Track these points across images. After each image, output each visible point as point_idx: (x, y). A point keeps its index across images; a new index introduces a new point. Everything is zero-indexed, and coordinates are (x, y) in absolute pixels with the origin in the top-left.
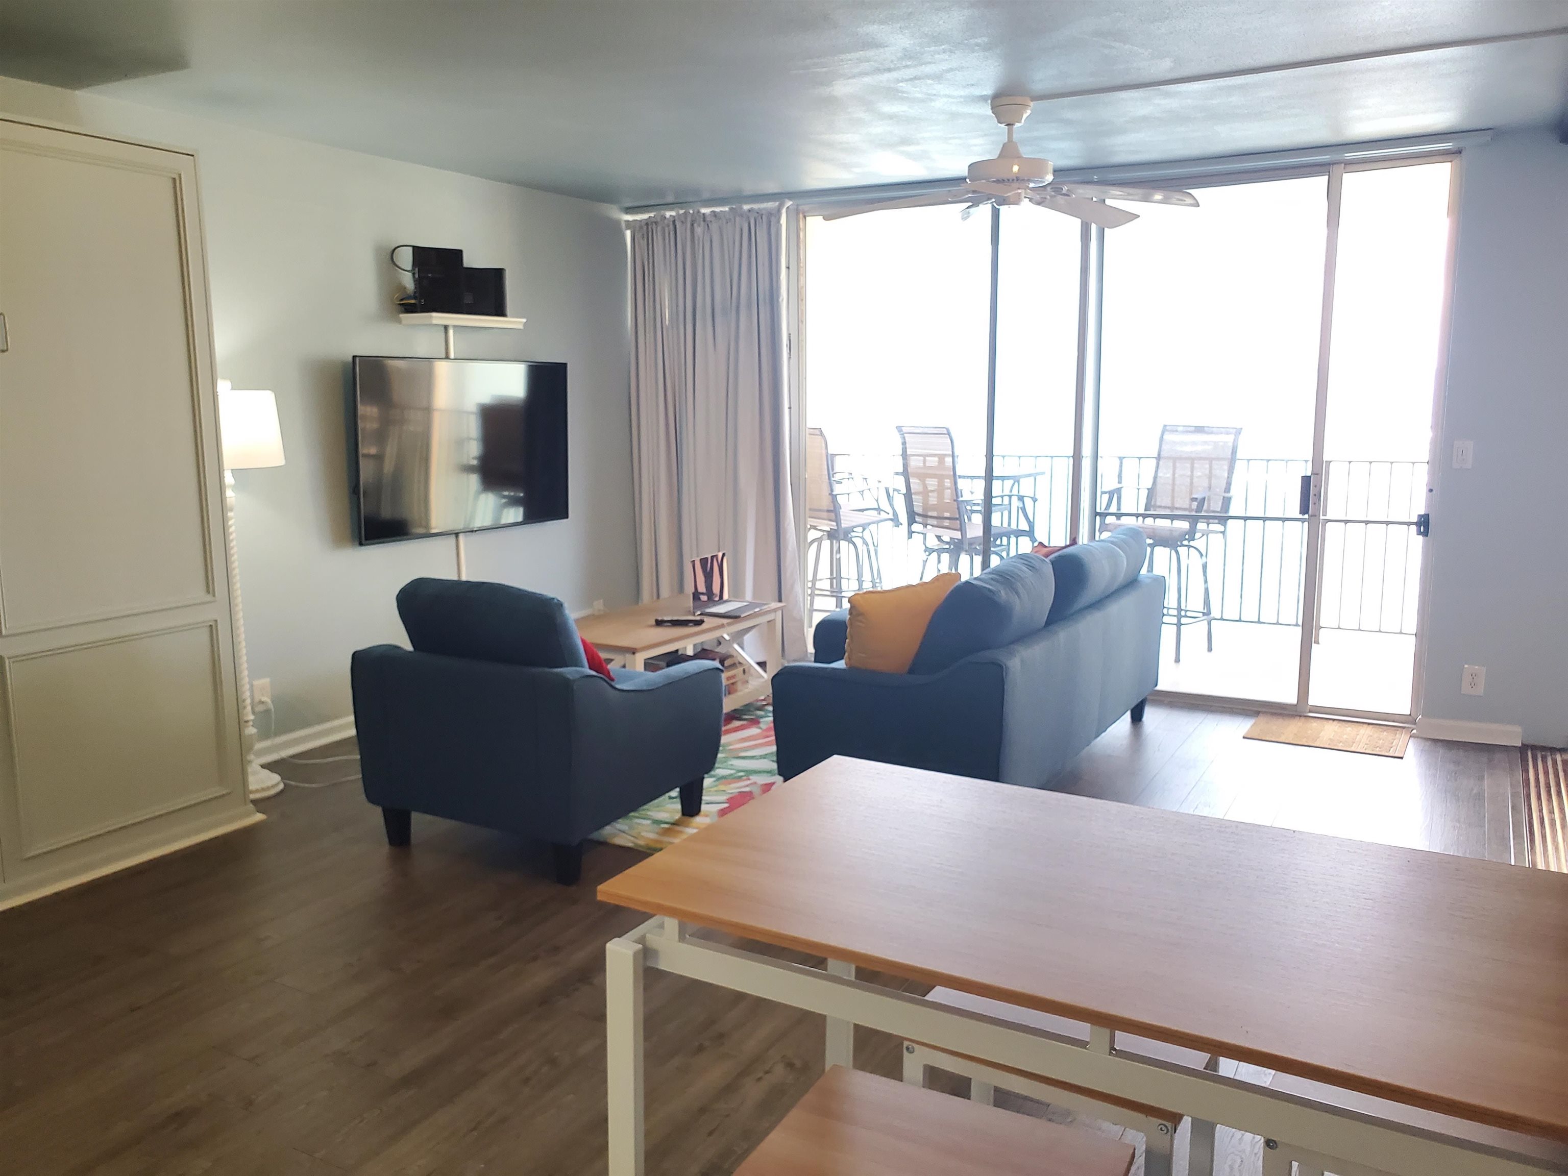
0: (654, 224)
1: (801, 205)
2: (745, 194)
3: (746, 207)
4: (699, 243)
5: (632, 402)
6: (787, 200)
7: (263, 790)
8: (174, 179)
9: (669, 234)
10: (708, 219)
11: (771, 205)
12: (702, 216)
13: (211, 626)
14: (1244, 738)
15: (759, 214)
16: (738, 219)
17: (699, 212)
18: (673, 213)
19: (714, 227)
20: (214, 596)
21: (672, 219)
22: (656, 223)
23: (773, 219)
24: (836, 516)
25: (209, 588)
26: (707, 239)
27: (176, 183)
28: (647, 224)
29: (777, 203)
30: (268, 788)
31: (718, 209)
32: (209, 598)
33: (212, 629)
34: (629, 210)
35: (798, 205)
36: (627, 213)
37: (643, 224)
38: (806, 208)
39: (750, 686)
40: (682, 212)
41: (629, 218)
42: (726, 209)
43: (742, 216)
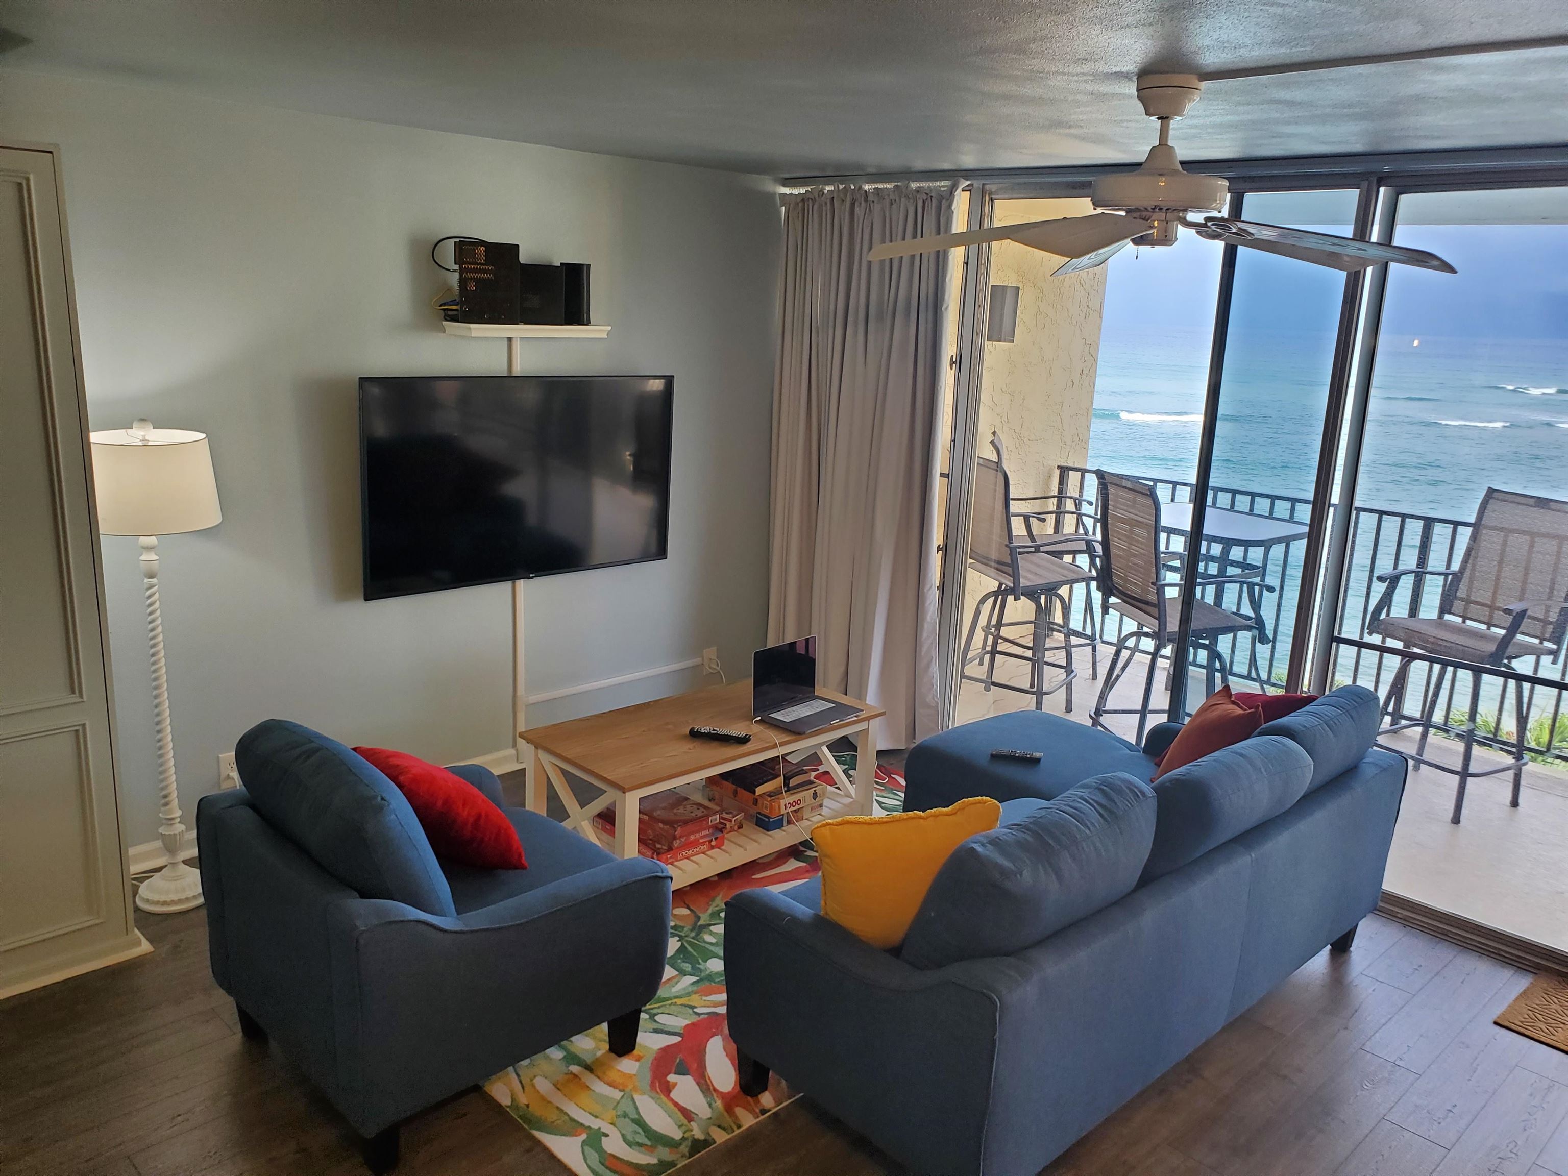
0: (810, 201)
1: (988, 184)
2: (913, 170)
3: (914, 185)
4: (858, 226)
5: (774, 412)
6: (962, 180)
7: (180, 901)
8: (20, 185)
9: (826, 215)
10: (870, 198)
11: (944, 184)
12: (864, 195)
13: (77, 731)
14: (1496, 1023)
15: (928, 196)
16: (903, 199)
17: (860, 188)
18: (831, 188)
19: (877, 208)
20: (81, 696)
21: (830, 196)
22: (814, 200)
23: (944, 204)
24: (1013, 572)
25: (74, 685)
26: (867, 223)
27: (21, 190)
28: (803, 200)
29: (947, 183)
30: (187, 900)
31: (880, 186)
32: (75, 698)
33: (79, 735)
34: (786, 182)
35: (983, 185)
36: (784, 185)
37: (799, 199)
38: (993, 188)
39: (825, 811)
40: (841, 187)
41: (786, 191)
42: (889, 186)
43: (907, 197)
